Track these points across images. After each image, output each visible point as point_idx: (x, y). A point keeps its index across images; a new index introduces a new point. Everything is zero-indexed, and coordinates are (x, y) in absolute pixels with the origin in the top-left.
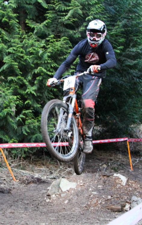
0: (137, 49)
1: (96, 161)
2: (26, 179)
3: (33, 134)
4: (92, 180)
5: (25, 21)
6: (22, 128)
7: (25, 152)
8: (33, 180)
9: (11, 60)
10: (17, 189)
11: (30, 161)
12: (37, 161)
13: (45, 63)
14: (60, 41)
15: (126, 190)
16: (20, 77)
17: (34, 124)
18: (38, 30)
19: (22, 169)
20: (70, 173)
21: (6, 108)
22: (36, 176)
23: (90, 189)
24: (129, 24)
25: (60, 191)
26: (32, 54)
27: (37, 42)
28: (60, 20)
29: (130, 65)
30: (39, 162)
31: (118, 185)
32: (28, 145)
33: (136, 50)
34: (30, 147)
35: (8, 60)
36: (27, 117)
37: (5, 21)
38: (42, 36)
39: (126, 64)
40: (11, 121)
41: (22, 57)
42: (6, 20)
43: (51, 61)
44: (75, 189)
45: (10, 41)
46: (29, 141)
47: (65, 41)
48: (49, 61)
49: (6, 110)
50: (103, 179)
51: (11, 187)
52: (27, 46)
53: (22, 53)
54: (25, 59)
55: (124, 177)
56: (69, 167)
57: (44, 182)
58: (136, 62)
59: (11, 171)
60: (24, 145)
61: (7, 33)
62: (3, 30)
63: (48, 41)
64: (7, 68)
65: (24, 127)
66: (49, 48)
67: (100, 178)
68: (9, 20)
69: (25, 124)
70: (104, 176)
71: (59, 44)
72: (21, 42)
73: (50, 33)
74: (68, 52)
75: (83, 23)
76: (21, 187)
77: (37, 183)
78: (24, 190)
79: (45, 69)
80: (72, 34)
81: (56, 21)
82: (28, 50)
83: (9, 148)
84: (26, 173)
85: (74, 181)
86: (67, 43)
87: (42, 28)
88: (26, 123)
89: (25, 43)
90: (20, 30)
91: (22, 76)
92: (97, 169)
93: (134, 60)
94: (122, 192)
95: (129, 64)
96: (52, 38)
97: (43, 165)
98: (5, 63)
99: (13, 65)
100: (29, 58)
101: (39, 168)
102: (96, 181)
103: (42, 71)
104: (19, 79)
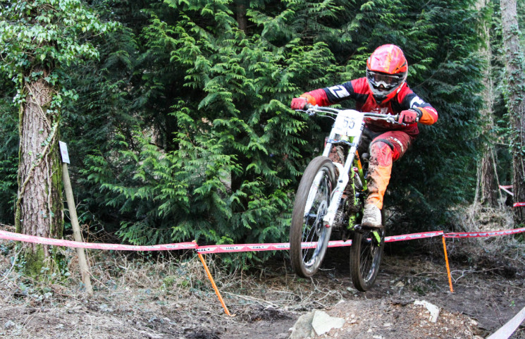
0: (459, 63)
1: (385, 276)
2: (250, 312)
3: (263, 226)
4: (373, 313)
5: (246, 12)
6: (242, 216)
7: (248, 262)
8: (262, 313)
9: (219, 87)
10: (233, 331)
11: (259, 278)
12: (272, 277)
13: (283, 92)
14: (312, 49)
15: (438, 331)
16: (236, 119)
17: (264, 209)
18: (269, 29)
19: (242, 293)
20: (333, 299)
21: (209, 178)
22: (268, 307)
23: (370, 330)
24: (444, 15)
25: (313, 334)
26: (258, 74)
27: (267, 52)
28: (311, 9)
29: (446, 94)
30: (275, 279)
31: (422, 322)
32: (252, 247)
33: (456, 65)
34: (257, 252)
35: (213, 87)
36: (249, 194)
37: (207, 14)
38: (278, 41)
39: (439, 92)
40: (220, 203)
41: (241, 81)
42: (209, 10)
43: (294, 89)
44: (342, 329)
45: (218, 51)
46: (256, 241)
47: (321, 50)
48: (291, 89)
49: (210, 181)
50: (394, 310)
51: (220, 328)
52: (249, 60)
53: (239, 73)
54: (245, 84)
55: (434, 306)
56: (333, 288)
57: (283, 317)
58: (457, 87)
59: (220, 296)
60: (244, 248)
61: (211, 36)
62: (204, 31)
63: (290, 49)
64: (211, 103)
65: (244, 215)
66: (291, 63)
67: (387, 309)
68: (215, 12)
69: (247, 209)
70: (396, 304)
71: (310, 55)
72: (238, 52)
73: (294, 35)
74: (327, 70)
75: (355, 16)
76: (240, 327)
77: (269, 320)
78: (244, 333)
79: (284, 102)
80: (334, 37)
81: (304, 11)
82: (250, 68)
83: (217, 254)
84: (251, 301)
85: (339, 315)
86: (324, 54)
87: (278, 25)
88: (249, 206)
89: (246, 55)
90: (235, 30)
91: (240, 116)
92: (386, 290)
93: (454, 85)
94: (430, 334)
95: (443, 91)
96: (296, 44)
97: (284, 284)
98: (208, 92)
99: (223, 95)
100: (254, 84)
101: (274, 291)
102: (381, 315)
103: (278, 108)
104: (235, 122)
